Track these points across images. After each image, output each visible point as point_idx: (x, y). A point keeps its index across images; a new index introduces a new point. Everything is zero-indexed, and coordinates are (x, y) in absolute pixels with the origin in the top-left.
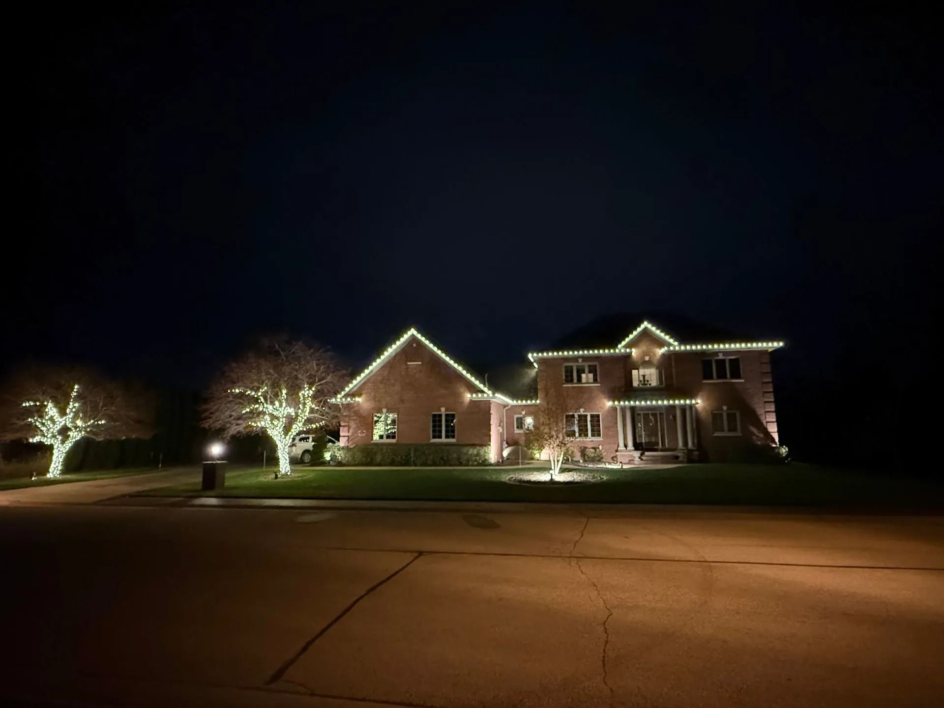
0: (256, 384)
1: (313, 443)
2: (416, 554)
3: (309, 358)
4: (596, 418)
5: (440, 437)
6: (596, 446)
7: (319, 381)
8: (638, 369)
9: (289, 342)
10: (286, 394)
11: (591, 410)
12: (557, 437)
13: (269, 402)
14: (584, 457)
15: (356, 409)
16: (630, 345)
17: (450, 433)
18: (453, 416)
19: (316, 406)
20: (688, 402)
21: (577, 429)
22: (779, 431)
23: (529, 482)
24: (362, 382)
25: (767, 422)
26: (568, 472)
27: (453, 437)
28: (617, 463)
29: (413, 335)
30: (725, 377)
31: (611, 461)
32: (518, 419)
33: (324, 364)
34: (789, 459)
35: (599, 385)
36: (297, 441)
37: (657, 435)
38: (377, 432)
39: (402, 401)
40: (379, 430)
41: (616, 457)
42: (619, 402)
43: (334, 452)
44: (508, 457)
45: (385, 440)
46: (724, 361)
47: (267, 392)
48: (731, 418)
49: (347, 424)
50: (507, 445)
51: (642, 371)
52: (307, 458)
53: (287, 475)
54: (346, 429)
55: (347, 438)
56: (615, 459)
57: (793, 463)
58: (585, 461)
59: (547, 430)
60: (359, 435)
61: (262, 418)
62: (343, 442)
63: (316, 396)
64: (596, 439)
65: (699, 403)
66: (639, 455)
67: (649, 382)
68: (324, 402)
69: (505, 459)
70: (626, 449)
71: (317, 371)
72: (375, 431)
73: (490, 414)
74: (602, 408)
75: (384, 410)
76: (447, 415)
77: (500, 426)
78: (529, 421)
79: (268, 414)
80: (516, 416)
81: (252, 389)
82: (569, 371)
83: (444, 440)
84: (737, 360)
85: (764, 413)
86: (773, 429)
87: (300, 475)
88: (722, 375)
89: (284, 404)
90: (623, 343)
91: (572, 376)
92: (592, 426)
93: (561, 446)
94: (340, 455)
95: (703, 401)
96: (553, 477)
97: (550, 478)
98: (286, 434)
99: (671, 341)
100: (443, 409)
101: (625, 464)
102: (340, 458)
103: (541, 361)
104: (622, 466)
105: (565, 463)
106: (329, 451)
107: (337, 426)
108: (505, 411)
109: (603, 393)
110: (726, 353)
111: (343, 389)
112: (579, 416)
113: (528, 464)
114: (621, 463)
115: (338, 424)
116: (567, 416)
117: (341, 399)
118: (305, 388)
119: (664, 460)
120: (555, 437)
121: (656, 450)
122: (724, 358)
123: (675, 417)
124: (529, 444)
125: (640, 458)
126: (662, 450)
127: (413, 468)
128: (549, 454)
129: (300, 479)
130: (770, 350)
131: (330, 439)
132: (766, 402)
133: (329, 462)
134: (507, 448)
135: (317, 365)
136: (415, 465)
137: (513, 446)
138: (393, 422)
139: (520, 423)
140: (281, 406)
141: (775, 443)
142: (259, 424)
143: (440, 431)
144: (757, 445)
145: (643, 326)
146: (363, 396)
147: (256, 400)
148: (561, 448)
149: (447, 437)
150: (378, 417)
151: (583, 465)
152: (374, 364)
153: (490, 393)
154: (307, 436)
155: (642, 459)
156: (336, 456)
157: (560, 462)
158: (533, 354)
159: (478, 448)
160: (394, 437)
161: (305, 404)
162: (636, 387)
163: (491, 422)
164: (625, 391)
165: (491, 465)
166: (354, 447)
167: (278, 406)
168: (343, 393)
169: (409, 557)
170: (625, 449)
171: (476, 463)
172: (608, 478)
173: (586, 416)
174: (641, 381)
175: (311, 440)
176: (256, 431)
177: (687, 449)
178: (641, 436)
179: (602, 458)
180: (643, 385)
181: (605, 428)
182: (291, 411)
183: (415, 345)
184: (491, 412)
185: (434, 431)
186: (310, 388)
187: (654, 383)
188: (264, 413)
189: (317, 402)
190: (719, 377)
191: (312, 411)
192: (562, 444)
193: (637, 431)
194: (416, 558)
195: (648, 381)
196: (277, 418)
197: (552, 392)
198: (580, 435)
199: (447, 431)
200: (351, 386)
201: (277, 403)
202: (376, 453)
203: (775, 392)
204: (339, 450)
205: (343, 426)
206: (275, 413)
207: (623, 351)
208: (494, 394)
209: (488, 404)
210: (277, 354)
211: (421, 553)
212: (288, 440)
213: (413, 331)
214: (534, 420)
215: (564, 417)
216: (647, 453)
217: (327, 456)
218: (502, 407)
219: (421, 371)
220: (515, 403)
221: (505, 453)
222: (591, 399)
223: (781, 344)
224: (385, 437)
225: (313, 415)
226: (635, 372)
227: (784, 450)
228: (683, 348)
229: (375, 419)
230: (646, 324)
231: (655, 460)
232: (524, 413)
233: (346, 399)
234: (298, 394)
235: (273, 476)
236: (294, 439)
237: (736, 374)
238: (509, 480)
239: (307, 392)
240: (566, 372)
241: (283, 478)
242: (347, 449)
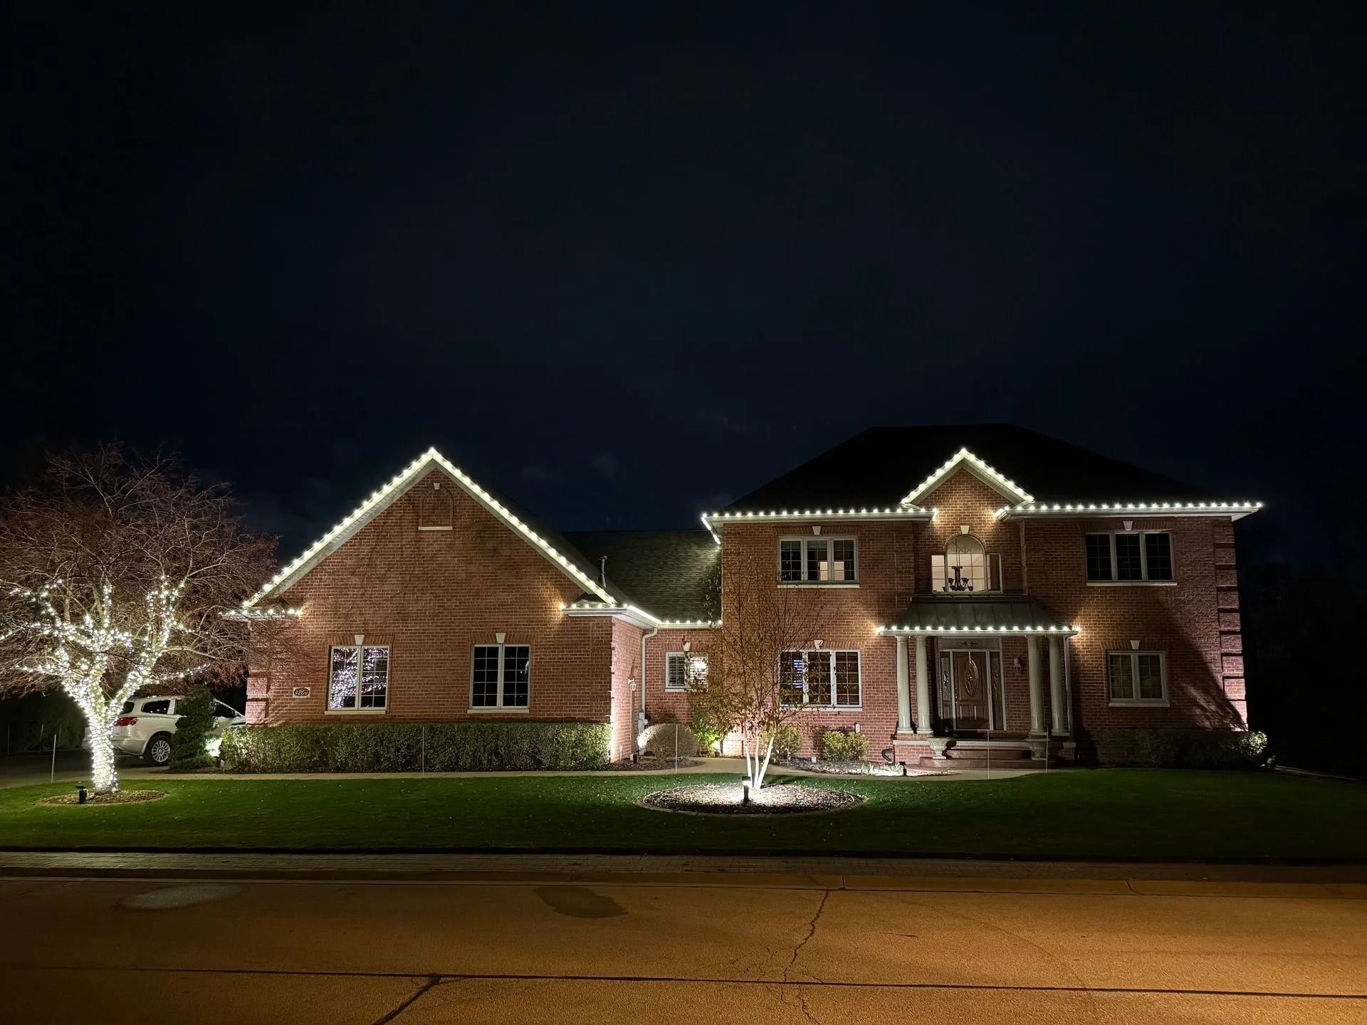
0: (35, 571)
1: (178, 717)
2: (424, 982)
3: (172, 510)
4: (848, 662)
5: (492, 702)
6: (847, 725)
7: (198, 565)
8: (944, 554)
9: (123, 471)
10: (112, 596)
11: (838, 642)
12: (761, 703)
13: (67, 615)
14: (821, 750)
15: (290, 633)
16: (926, 500)
17: (516, 694)
18: (524, 652)
19: (188, 627)
20: (1053, 629)
21: (806, 688)
22: (1248, 698)
23: (696, 806)
24: (307, 570)
25: (1225, 678)
26: (784, 784)
27: (522, 702)
28: (894, 764)
29: (433, 462)
30: (1137, 576)
31: (881, 759)
32: (673, 660)
33: (210, 525)
34: (1269, 760)
35: (857, 586)
36: (137, 711)
37: (982, 704)
38: (340, 691)
39: (403, 616)
40: (346, 683)
41: (892, 750)
42: (900, 627)
43: (230, 738)
44: (649, 750)
45: (358, 709)
46: (1135, 539)
47: (65, 591)
48: (1149, 666)
49: (264, 670)
50: (646, 722)
51: (952, 559)
52: (162, 752)
53: (110, 792)
54: (262, 682)
55: (264, 704)
56: (890, 755)
57: (1278, 768)
58: (822, 758)
59: (738, 688)
60: (294, 696)
61: (49, 654)
62: (252, 714)
63: (187, 603)
64: (846, 708)
65: (1079, 632)
66: (944, 748)
67: (969, 584)
68: (208, 616)
69: (642, 753)
70: (915, 732)
71: (194, 543)
72: (335, 688)
73: (611, 649)
74: (861, 638)
75: (359, 639)
76: (509, 652)
77: (631, 677)
78: (699, 666)
79: (63, 645)
80: (669, 654)
81: (26, 582)
82: (790, 556)
83: (500, 708)
84: (1164, 537)
85: (1218, 657)
86: (1237, 693)
87: (144, 792)
88: (1131, 571)
89: (106, 622)
90: (913, 495)
91: (798, 566)
92: (839, 679)
93: (769, 724)
94: (245, 744)
95: (1087, 628)
96: (751, 796)
97: (742, 797)
98: (110, 693)
99: (1020, 492)
100: (501, 637)
101: (913, 766)
102: (244, 751)
103: (730, 532)
104: (905, 771)
105: (777, 764)
106: (218, 737)
107: (239, 675)
108: (644, 642)
109: (867, 605)
110: (1139, 522)
111: (257, 588)
112: (812, 656)
113: (696, 764)
114: (903, 764)
115: (242, 671)
116: (785, 657)
117: (251, 610)
118: (162, 582)
119: (998, 759)
120: (756, 703)
121: (981, 737)
122: (1135, 532)
123: (1024, 663)
124: (696, 718)
125: (944, 753)
126: (993, 738)
127: (423, 775)
128: (743, 741)
129: (143, 802)
130: (1235, 518)
131: (219, 707)
132: (1222, 633)
133: (217, 761)
134: (646, 727)
135: (194, 527)
136: (431, 769)
137: (662, 723)
138: (381, 665)
139: (679, 671)
140: (98, 624)
141: (1241, 724)
142: (40, 669)
143: (493, 688)
144: (1203, 728)
145: (957, 458)
146: (307, 604)
147: (35, 611)
148: (767, 730)
149: (508, 702)
150: (342, 654)
151: (817, 767)
152: (338, 529)
153: (610, 600)
154: (163, 699)
155: (949, 757)
156: (235, 747)
157: (766, 761)
158: (710, 514)
159: (580, 727)
160: (380, 702)
161: (158, 622)
162: (940, 594)
163: (613, 668)
164: (915, 601)
165: (609, 766)
166: (280, 726)
167: (91, 626)
168: (257, 597)
169: (409, 988)
170: (912, 732)
171: (573, 763)
172: (873, 798)
173: (826, 657)
174: (951, 580)
175: (172, 708)
176: (33, 686)
177: (1050, 736)
178: (947, 704)
179: (861, 752)
180: (953, 588)
181: (868, 684)
182: (126, 639)
183: (437, 486)
184: (613, 644)
185: (478, 688)
186: (174, 584)
187: (979, 584)
188: (53, 642)
189: (192, 616)
190: (1122, 576)
191: (176, 637)
192: (771, 720)
193: (940, 692)
194: (426, 989)
195: (966, 580)
196: (90, 655)
197: (752, 602)
198: (811, 700)
199: (508, 688)
200: (277, 579)
201: (88, 618)
202: (334, 743)
203: (1243, 611)
204: (243, 734)
205: (256, 675)
206: (85, 642)
207: (911, 511)
208: (619, 604)
209: (605, 625)
210: (91, 497)
211: (435, 979)
212: (116, 707)
213: (433, 454)
214: (711, 664)
215: (779, 659)
216: (960, 743)
217: (213, 748)
218: (638, 636)
219: (450, 546)
220: (667, 624)
221: (642, 741)
222: (840, 618)
223: (1259, 505)
224: (358, 702)
225: (178, 648)
226: (937, 560)
227: (1258, 740)
228: (1044, 508)
229: (336, 658)
230: (964, 454)
231: (979, 760)
232: (687, 647)
233: (264, 611)
234: (142, 596)
235: (75, 796)
236: (129, 707)
237: (1160, 569)
238: (648, 801)
239: (165, 593)
240: (785, 556)
241: (98, 802)
242: (262, 729)
